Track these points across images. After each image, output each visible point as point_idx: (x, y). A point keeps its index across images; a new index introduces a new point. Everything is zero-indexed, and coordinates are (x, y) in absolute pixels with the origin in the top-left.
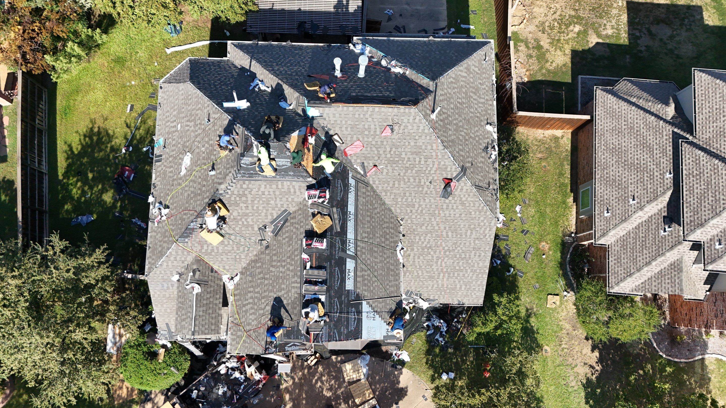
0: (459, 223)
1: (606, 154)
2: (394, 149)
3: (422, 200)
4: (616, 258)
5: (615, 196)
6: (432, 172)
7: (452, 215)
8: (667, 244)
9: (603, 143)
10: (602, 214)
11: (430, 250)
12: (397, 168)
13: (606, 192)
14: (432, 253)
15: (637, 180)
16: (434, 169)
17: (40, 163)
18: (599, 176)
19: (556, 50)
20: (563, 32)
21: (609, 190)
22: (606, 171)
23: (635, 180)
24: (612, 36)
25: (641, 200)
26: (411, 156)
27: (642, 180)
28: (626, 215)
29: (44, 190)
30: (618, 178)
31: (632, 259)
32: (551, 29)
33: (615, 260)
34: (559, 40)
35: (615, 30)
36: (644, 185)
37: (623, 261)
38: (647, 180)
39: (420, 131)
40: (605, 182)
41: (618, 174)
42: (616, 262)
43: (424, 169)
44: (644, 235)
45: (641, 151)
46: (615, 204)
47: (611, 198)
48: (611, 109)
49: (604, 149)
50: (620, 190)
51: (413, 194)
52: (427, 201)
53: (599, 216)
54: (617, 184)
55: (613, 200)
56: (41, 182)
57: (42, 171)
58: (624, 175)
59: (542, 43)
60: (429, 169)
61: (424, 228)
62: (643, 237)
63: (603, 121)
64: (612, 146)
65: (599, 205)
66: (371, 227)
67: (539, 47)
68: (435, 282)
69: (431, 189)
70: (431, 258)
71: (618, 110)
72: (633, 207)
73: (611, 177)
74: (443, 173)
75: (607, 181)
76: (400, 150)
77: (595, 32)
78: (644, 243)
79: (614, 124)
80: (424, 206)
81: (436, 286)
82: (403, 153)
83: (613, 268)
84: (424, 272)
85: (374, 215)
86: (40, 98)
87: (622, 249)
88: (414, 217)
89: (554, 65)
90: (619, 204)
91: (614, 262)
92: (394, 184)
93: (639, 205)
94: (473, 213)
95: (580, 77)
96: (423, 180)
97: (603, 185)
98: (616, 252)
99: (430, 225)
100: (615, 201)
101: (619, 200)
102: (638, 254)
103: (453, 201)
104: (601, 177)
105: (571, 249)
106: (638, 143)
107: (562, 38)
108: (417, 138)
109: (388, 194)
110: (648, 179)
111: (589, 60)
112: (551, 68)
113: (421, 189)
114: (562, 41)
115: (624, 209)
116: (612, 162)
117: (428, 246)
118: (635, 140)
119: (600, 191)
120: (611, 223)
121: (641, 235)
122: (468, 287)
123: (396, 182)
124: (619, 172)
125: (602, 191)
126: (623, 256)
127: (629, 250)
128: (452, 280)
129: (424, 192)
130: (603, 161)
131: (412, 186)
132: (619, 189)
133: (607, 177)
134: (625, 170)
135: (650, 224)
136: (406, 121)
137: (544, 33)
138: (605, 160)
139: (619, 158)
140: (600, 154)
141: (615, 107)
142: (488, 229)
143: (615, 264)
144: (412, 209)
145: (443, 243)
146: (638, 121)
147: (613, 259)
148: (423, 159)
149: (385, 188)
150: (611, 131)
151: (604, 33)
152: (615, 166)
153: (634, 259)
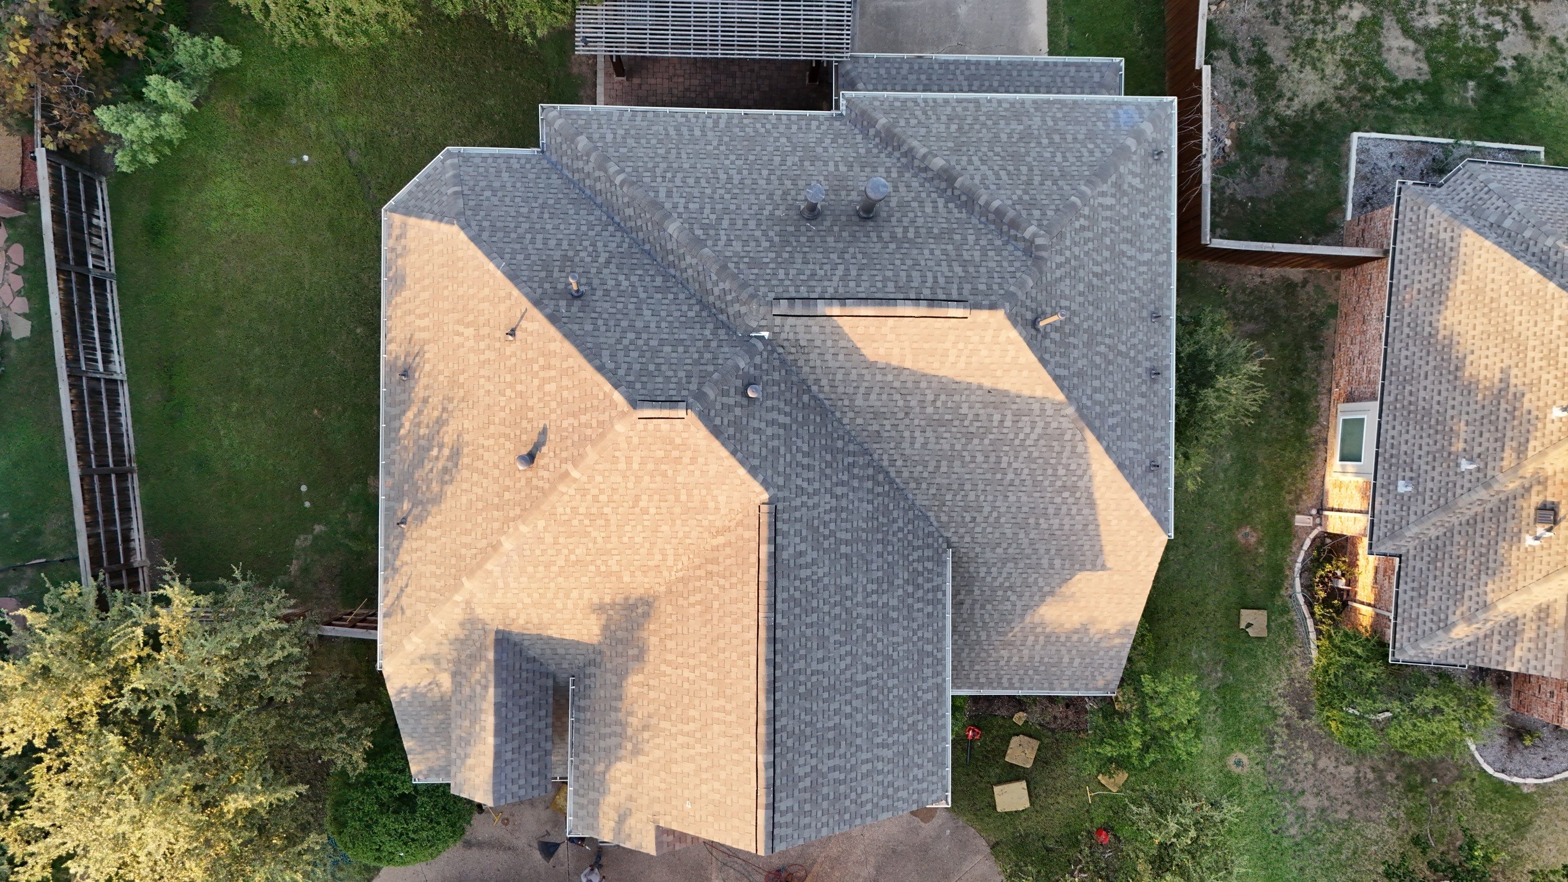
0: (1080, 543)
1: (1412, 348)
2: (943, 397)
3: (1000, 498)
4: (1416, 585)
5: (1425, 448)
6: (1028, 443)
7: (1067, 527)
8: (1537, 567)
9: (1407, 319)
10: (1391, 487)
11: (1009, 593)
12: (947, 435)
13: (1405, 437)
14: (1013, 598)
15: (1483, 418)
16: (1034, 436)
17: (107, 361)
18: (1392, 398)
19: (1302, 66)
20: (1324, 22)
21: (1412, 432)
22: (1408, 388)
23: (1478, 417)
24: (1438, 32)
25: (1486, 464)
26: (981, 412)
27: (1493, 418)
28: (1450, 494)
29: (123, 419)
30: (1436, 407)
31: (1452, 592)
32: (1295, 14)
33: (1413, 589)
34: (1311, 43)
35: (1445, 17)
36: (1497, 430)
37: (1431, 593)
38: (1506, 420)
39: (1008, 359)
40: (1405, 413)
41: (1437, 398)
42: (1415, 594)
43: (1011, 436)
44: (1484, 542)
45: (1498, 350)
46: (1424, 467)
47: (1417, 452)
48: (1433, 241)
49: (1408, 336)
50: (1439, 437)
51: (981, 487)
52: (1012, 498)
53: (1384, 491)
54: (1433, 422)
55: (1420, 457)
56: (114, 404)
57: (115, 377)
58: (1451, 402)
59: (1270, 50)
60: (1021, 436)
61: (999, 550)
62: (1481, 545)
63: (1411, 268)
64: (1428, 329)
65: (1387, 466)
66: (886, 566)
67: (1262, 60)
68: (1015, 651)
69: (1023, 477)
70: (1009, 607)
71: (1449, 244)
72: (1467, 477)
73: (1421, 403)
74: (1055, 443)
75: (1409, 413)
76: (956, 398)
77: (1398, 21)
78: (1483, 559)
79: (1439, 276)
80: (1003, 510)
81: (1016, 659)
82: (965, 405)
83: (1407, 606)
84: (993, 633)
85: (890, 538)
86: (92, 202)
87: (1431, 567)
88: (978, 529)
89: (1296, 104)
90: (1434, 468)
91: (1410, 593)
92: (938, 467)
93: (1481, 475)
94: (1114, 522)
95: (1355, 135)
96: (1005, 459)
97: (1399, 419)
98: (1416, 573)
99: (1014, 545)
100: (1424, 459)
101: (1434, 459)
102: (1468, 583)
103: (1071, 500)
104: (1396, 400)
105: (1308, 543)
106: (1492, 329)
107: (1320, 36)
108: (999, 373)
109: (924, 486)
110: (1509, 417)
111: (1379, 93)
112: (1289, 112)
113: (999, 476)
114: (1318, 44)
115: (1446, 479)
116: (1425, 368)
117: (1007, 584)
118: (1485, 321)
119: (1391, 433)
120: (1413, 509)
121: (1479, 540)
122: (1088, 660)
123: (944, 463)
124: (1439, 394)
125: (1395, 433)
126: (1432, 583)
127: (1447, 570)
128: (1054, 648)
129: (1006, 482)
130: (1404, 362)
131: (981, 471)
132: (1437, 432)
133: (1410, 403)
134: (1455, 388)
135: (1502, 519)
136: (976, 339)
137: (1277, 24)
138: (1408, 362)
139: (1443, 359)
140: (1397, 345)
141: (1442, 235)
142: (1145, 553)
143: (1412, 599)
144: (975, 514)
145: (1040, 580)
146: (1497, 277)
147: (1408, 588)
148: (1009, 417)
149: (916, 475)
150: (1429, 294)
151: (1420, 23)
152: (1431, 378)
153: (1456, 593)
